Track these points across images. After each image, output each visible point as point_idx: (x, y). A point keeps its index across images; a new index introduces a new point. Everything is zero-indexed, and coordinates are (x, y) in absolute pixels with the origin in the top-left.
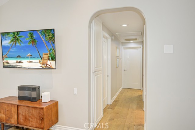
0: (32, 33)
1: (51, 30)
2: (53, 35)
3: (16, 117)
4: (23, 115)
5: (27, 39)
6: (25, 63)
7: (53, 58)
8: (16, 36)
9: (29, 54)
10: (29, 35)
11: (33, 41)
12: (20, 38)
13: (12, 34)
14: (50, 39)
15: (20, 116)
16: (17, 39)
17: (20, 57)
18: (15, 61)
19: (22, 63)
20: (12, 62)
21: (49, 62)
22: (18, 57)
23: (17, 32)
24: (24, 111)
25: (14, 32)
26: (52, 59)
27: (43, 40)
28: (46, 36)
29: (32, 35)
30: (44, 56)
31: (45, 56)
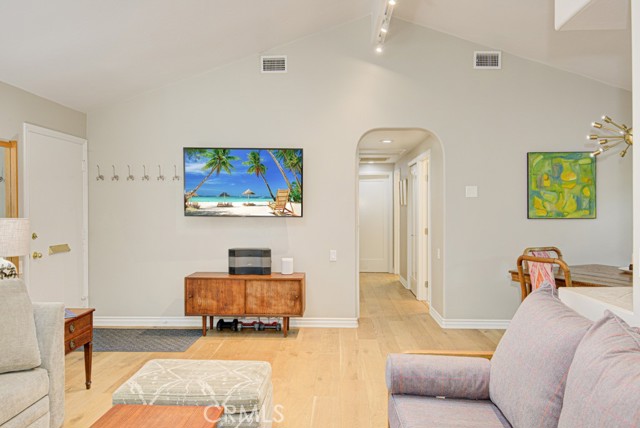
0: (256, 153)
1: (295, 150)
2: (301, 159)
3: (242, 301)
4: (256, 297)
5: (247, 164)
6: (239, 207)
7: (299, 199)
8: (221, 156)
9: (248, 191)
10: (249, 156)
11: (259, 168)
12: (229, 161)
13: (212, 152)
14: (294, 165)
15: (251, 300)
16: (224, 163)
17: (227, 195)
18: (215, 204)
19: (231, 206)
20: (207, 205)
21: (288, 206)
22: (222, 195)
23: (224, 150)
24: (259, 290)
25: (216, 150)
26: (295, 201)
27: (280, 167)
28: (285, 160)
29: (257, 157)
30: (280, 194)
31: (282, 193)
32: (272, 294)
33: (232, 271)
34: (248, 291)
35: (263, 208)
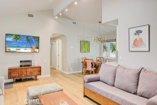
0: (27, 37)
1: (38, 37)
2: (39, 39)
3: (25, 73)
4: (29, 72)
5: (25, 39)
6: (22, 50)
7: (38, 48)
8: (17, 37)
9: (25, 46)
10: (26, 37)
11: (28, 40)
12: (20, 38)
13: (15, 35)
14: (37, 40)
16: (18, 39)
17: (19, 47)
18: (15, 49)
19: (20, 50)
20: (12, 49)
21: (35, 50)
22: (17, 47)
23: (18, 35)
24: (30, 70)
25: (16, 35)
26: (37, 49)
27: (34, 41)
28: (35, 39)
29: (28, 38)
30: (33, 47)
31: (34, 47)
32: (33, 71)
33: (21, 66)
34: (27, 71)
35: (29, 50)
